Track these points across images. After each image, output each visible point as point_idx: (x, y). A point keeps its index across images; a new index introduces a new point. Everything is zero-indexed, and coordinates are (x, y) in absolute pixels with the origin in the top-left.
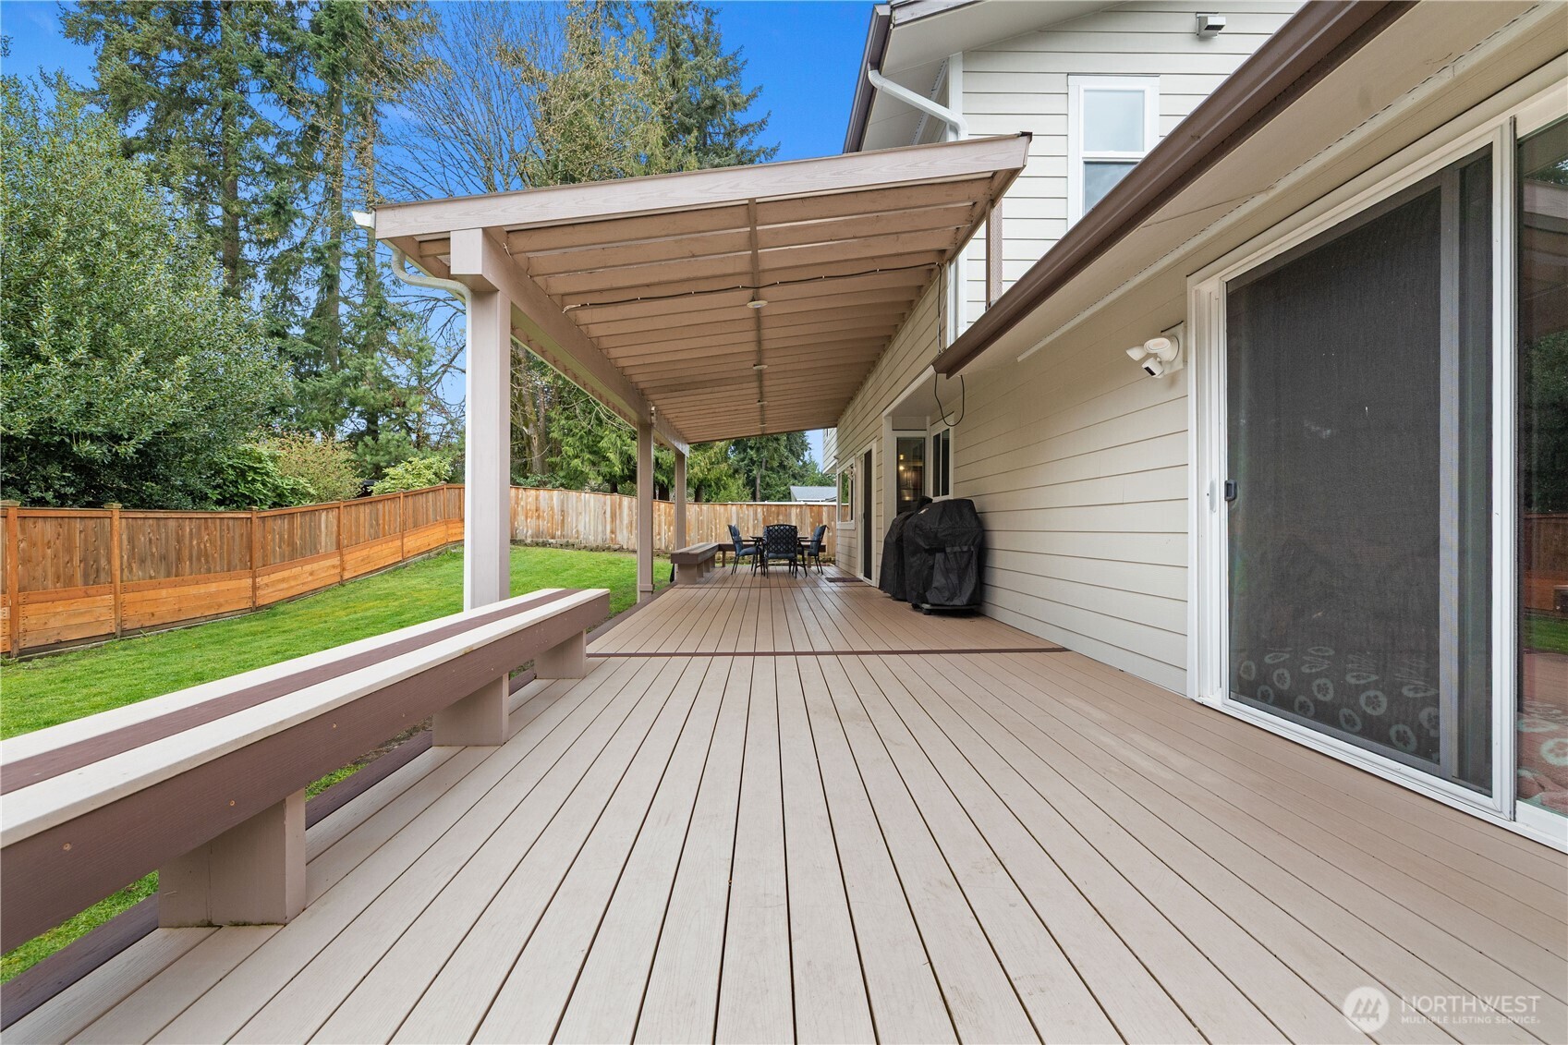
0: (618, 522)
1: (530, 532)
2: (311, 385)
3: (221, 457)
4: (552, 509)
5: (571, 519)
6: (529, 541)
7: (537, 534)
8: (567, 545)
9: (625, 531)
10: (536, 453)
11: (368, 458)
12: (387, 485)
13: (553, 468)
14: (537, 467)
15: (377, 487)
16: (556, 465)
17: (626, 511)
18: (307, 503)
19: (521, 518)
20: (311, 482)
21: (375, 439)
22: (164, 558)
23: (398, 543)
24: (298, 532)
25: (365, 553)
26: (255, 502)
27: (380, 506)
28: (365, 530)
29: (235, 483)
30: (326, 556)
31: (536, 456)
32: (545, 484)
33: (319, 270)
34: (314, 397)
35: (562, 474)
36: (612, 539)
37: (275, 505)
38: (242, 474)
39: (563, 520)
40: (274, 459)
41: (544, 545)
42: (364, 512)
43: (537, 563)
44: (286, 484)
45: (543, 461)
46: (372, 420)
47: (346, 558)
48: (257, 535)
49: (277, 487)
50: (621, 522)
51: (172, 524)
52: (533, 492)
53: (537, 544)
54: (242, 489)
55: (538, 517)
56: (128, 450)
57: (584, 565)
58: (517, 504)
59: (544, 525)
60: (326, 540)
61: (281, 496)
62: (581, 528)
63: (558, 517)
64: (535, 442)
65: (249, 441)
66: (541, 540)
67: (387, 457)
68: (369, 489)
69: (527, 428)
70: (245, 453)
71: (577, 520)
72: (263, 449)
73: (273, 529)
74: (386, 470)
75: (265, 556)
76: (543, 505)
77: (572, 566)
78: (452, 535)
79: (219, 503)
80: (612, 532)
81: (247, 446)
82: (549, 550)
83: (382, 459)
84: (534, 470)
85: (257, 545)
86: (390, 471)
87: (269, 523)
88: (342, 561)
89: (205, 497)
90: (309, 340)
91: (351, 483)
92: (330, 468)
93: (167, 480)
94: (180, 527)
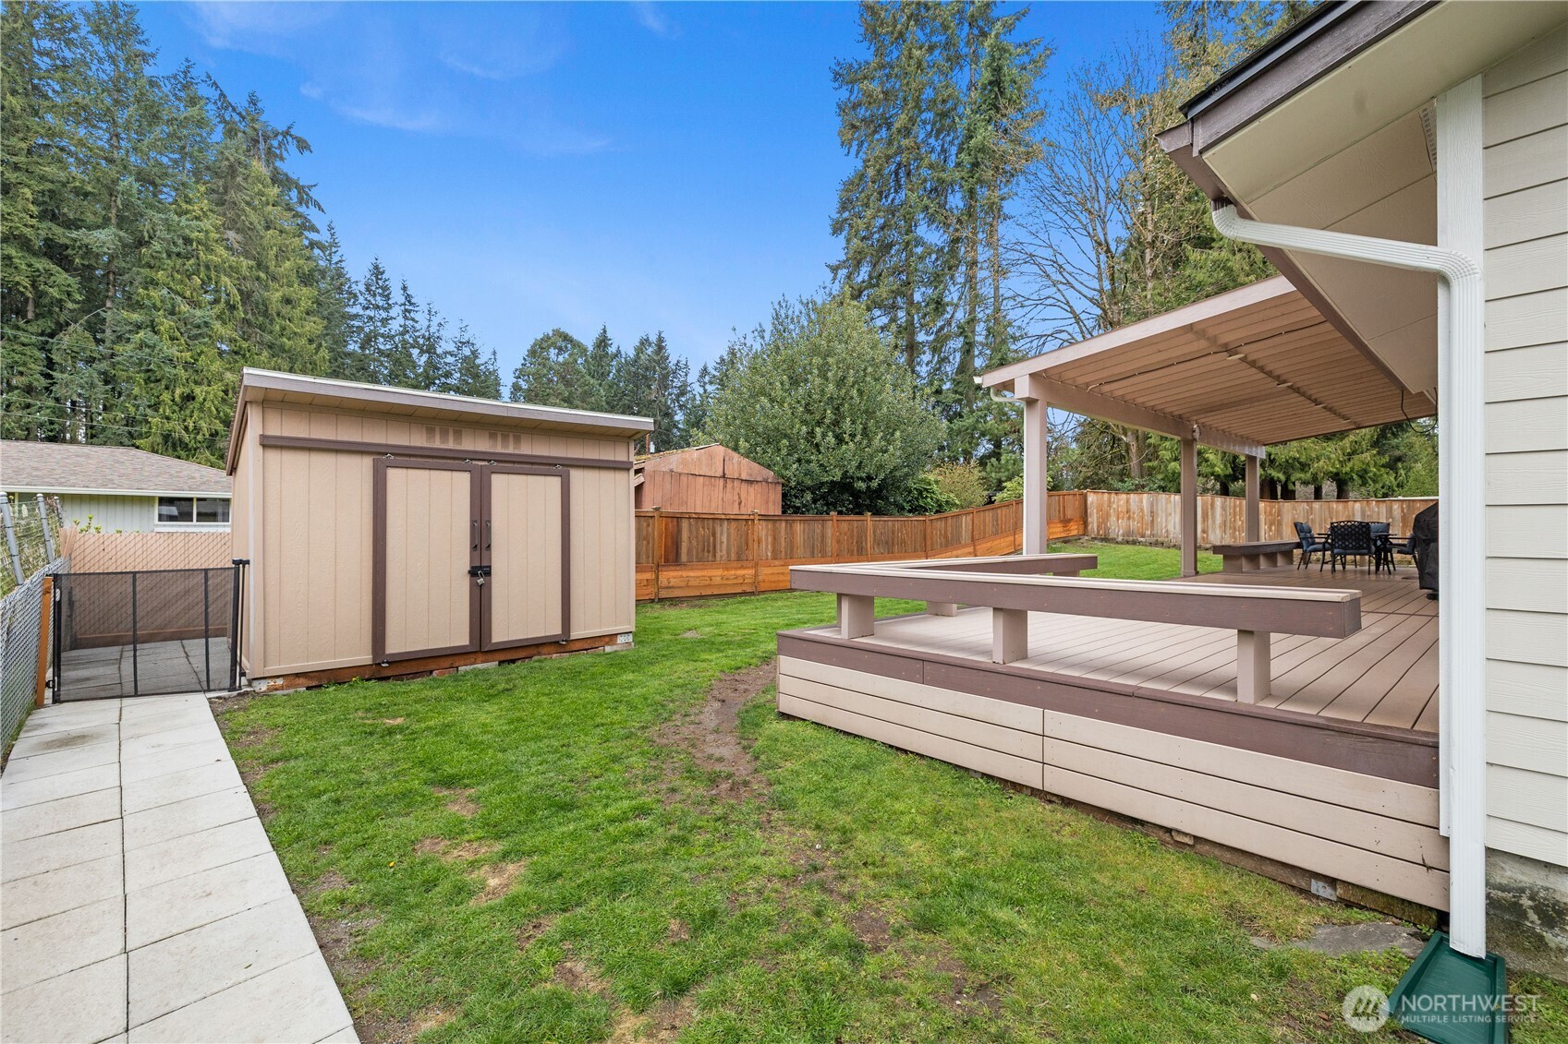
0: (1210, 522)
1: (1121, 532)
2: (957, 424)
3: (910, 483)
4: (1142, 510)
5: (1161, 519)
6: (1120, 539)
7: (1128, 533)
8: (1156, 544)
9: (1218, 531)
10: (1134, 459)
11: (993, 475)
12: (1005, 495)
13: (1151, 472)
14: (1135, 471)
15: (999, 496)
16: (1154, 468)
17: (1218, 511)
18: (954, 510)
19: (1113, 519)
20: (957, 496)
21: (999, 460)
22: (887, 543)
23: (1012, 538)
24: (949, 529)
25: (989, 544)
26: (926, 510)
27: (999, 511)
28: (989, 529)
29: (917, 499)
30: (965, 546)
31: (1134, 462)
32: (1143, 487)
33: (962, 339)
34: (959, 432)
35: (1160, 477)
36: (1203, 538)
37: (937, 512)
38: (920, 493)
39: (1152, 521)
40: (937, 482)
41: (1134, 543)
42: (989, 515)
43: (1123, 557)
44: (943, 498)
45: (1141, 467)
46: (998, 445)
47: (978, 547)
48: (929, 531)
49: (938, 500)
50: (1214, 521)
51: (890, 523)
52: (1124, 496)
53: (1128, 542)
54: (921, 503)
55: (1129, 518)
56: (874, 484)
57: (1168, 561)
58: (1109, 506)
59: (1134, 525)
60: (965, 536)
61: (940, 506)
62: (1171, 527)
63: (1148, 518)
64: (1134, 449)
65: (924, 472)
66: (1131, 539)
67: (1006, 474)
68: (993, 499)
69: (1126, 436)
70: (922, 480)
71: (1166, 520)
72: (931, 477)
73: (937, 526)
74: (1004, 484)
75: (932, 544)
76: (1133, 507)
77: (1155, 561)
78: (1053, 533)
79: (910, 511)
80: (1204, 532)
81: (923, 476)
82: (1136, 547)
83: (1003, 476)
84: (1133, 475)
85: (928, 537)
86: (1008, 484)
87: (935, 523)
88: (975, 549)
89: (903, 509)
90: (956, 392)
91: (980, 495)
92: (968, 485)
93: (887, 498)
94: (894, 525)
